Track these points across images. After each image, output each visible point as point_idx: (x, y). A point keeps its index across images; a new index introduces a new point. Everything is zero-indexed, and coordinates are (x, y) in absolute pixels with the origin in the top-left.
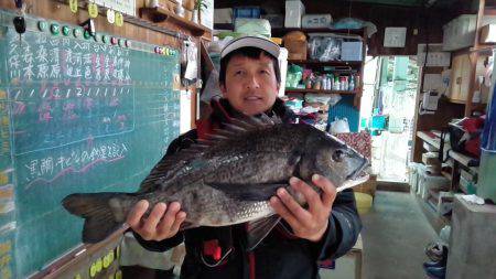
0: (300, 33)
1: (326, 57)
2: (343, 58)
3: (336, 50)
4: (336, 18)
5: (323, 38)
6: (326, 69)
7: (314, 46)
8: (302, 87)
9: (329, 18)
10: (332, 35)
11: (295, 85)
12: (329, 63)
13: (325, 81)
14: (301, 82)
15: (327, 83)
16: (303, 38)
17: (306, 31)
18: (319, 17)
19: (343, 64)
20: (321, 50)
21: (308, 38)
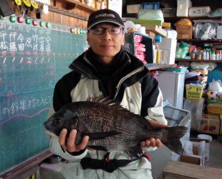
0: (188, 20)
1: (206, 37)
2: (218, 38)
3: (213, 32)
4: (213, 9)
5: (203, 23)
6: (206, 45)
7: (197, 29)
8: (189, 58)
9: (208, 9)
10: (211, 21)
11: (184, 57)
12: (208, 41)
13: (205, 53)
14: (188, 55)
15: (206, 55)
16: (190, 23)
17: (192, 19)
18: (201, 9)
19: (218, 41)
20: (202, 32)
21: (193, 24)
